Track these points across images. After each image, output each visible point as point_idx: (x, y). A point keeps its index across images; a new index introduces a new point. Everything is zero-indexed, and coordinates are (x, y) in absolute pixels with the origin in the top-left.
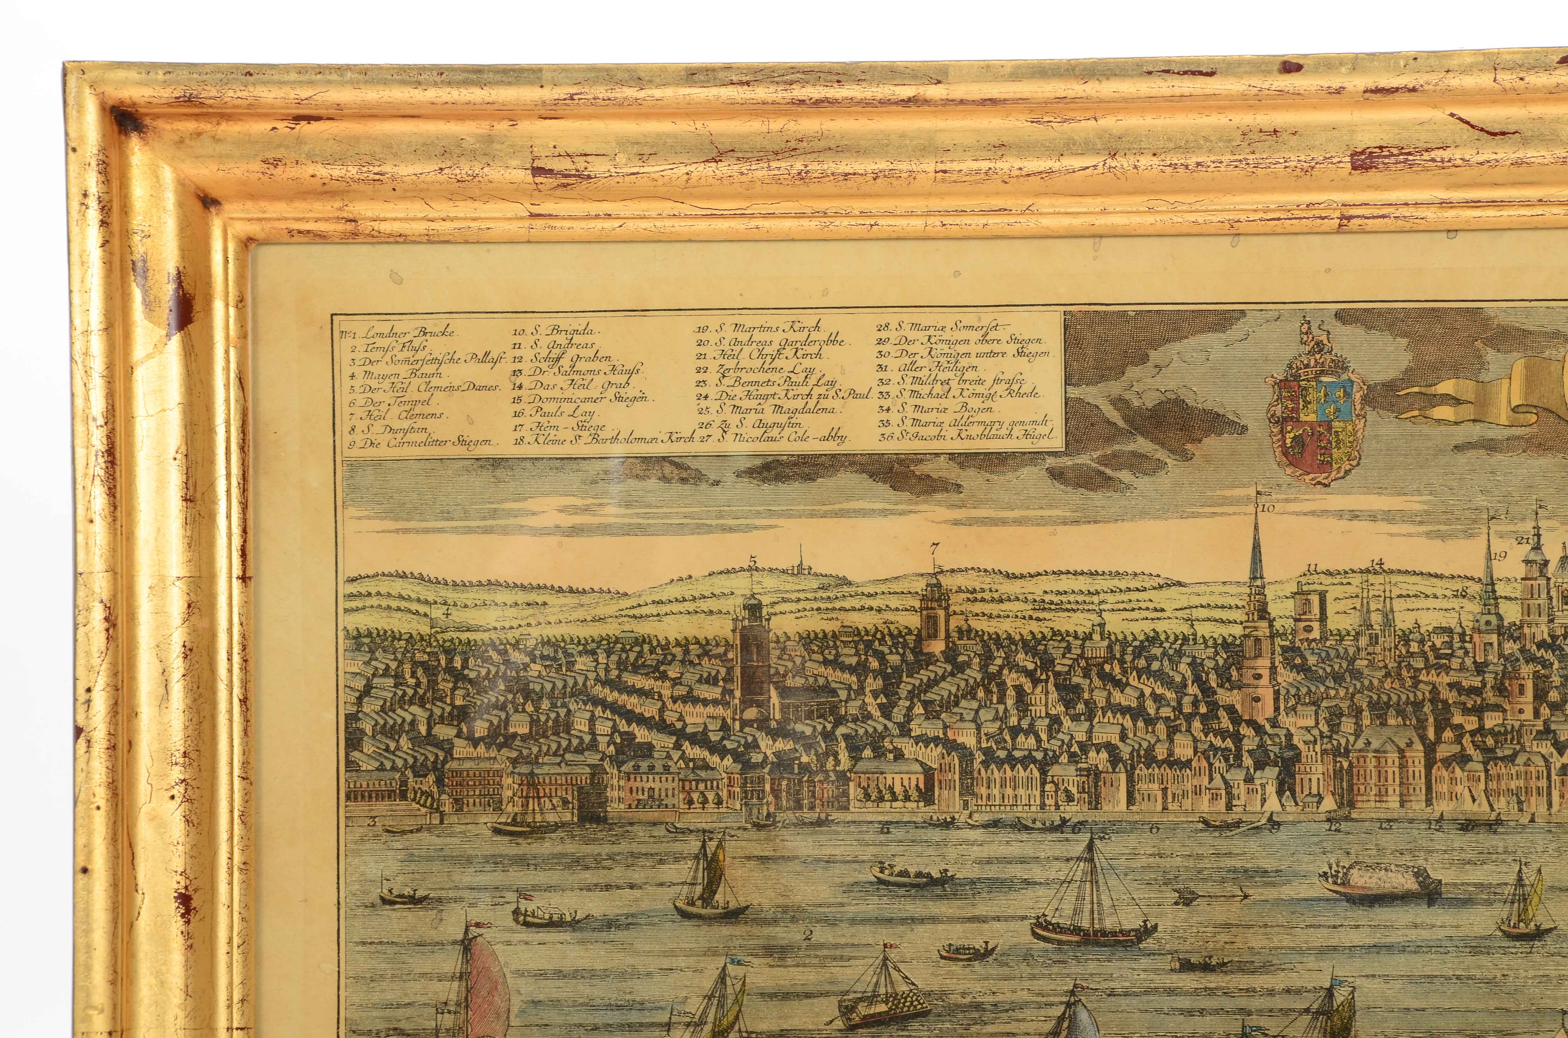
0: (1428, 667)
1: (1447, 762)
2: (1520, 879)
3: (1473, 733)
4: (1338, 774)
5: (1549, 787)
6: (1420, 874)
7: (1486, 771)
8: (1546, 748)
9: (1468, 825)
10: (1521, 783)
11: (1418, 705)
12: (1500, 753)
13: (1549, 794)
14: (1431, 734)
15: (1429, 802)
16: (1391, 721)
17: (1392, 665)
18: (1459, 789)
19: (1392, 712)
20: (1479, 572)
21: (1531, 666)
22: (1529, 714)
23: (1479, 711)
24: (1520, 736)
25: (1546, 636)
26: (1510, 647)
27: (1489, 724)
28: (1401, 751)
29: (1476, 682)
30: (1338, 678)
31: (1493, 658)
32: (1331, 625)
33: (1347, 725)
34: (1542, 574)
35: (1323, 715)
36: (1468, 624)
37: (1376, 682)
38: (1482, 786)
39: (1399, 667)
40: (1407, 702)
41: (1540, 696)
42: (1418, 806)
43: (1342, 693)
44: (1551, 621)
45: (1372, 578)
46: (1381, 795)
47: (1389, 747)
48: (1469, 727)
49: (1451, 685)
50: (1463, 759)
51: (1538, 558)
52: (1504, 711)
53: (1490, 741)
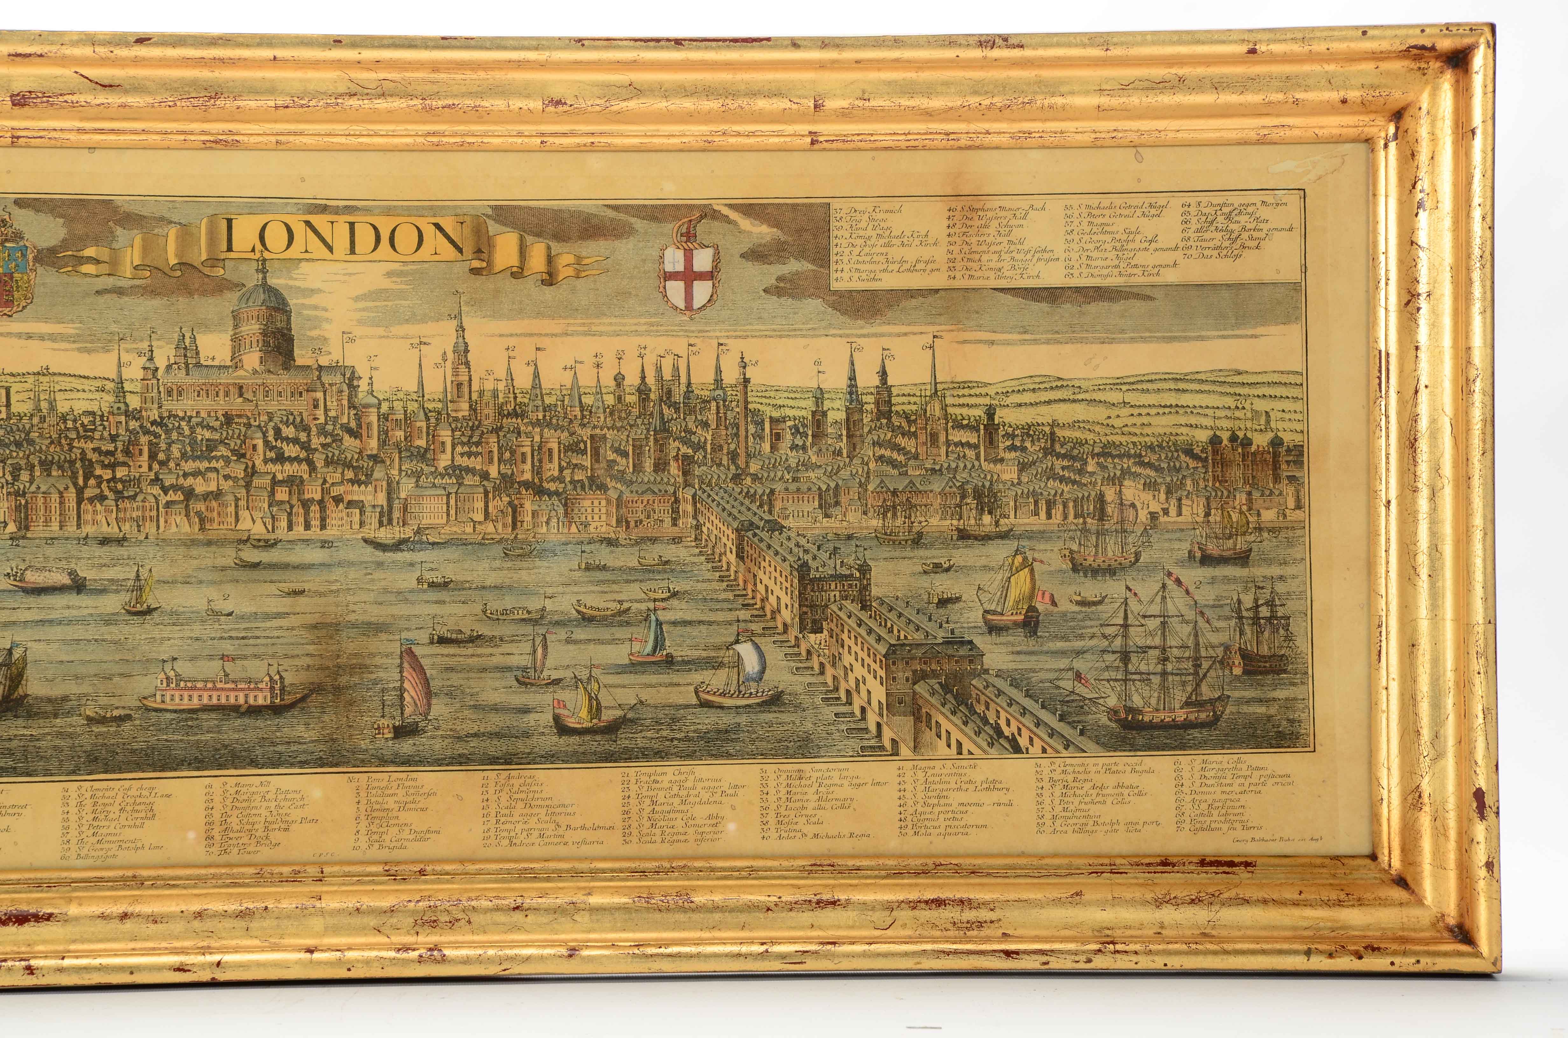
0: (79, 437)
1: (91, 500)
2: (138, 576)
3: (108, 481)
4: (18, 508)
5: (158, 516)
6: (72, 573)
7: (117, 506)
8: (156, 490)
9: (105, 541)
10: (140, 513)
11: (72, 463)
12: (126, 494)
13: (158, 520)
14: (81, 482)
15: (79, 526)
16: (54, 473)
17: (55, 436)
18: (99, 517)
19: (55, 467)
20: (113, 375)
21: (147, 437)
22: (145, 468)
23: (113, 466)
24: (139, 483)
25: (157, 417)
26: (134, 424)
27: (119, 475)
28: (61, 493)
29: (111, 447)
30: (18, 445)
31: (122, 431)
32: (14, 409)
33: (25, 476)
34: (154, 376)
35: (8, 469)
36: (106, 410)
37: (44, 447)
38: (114, 515)
39: (60, 437)
40: (65, 461)
41: (153, 456)
42: (71, 529)
43: (21, 455)
44: (160, 407)
45: (41, 378)
46: (47, 522)
47: (52, 490)
48: (106, 477)
49: (94, 450)
50: (102, 498)
51: (152, 366)
52: (129, 466)
53: (120, 486)
